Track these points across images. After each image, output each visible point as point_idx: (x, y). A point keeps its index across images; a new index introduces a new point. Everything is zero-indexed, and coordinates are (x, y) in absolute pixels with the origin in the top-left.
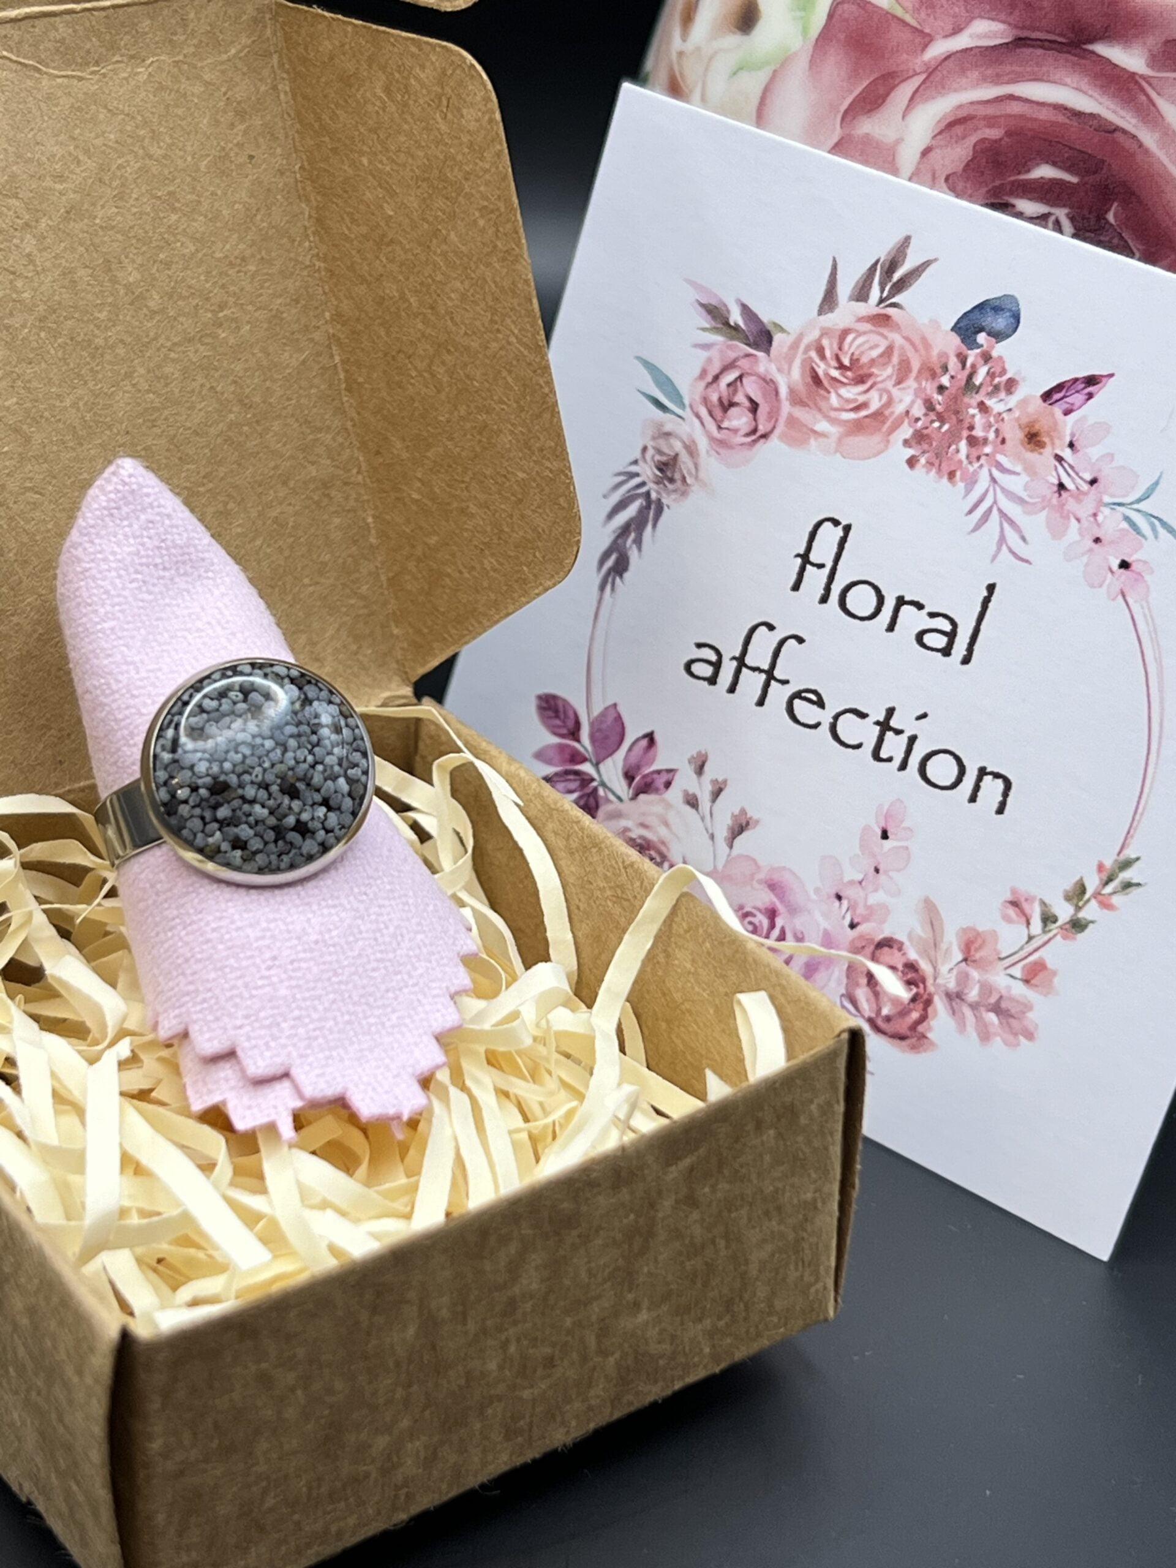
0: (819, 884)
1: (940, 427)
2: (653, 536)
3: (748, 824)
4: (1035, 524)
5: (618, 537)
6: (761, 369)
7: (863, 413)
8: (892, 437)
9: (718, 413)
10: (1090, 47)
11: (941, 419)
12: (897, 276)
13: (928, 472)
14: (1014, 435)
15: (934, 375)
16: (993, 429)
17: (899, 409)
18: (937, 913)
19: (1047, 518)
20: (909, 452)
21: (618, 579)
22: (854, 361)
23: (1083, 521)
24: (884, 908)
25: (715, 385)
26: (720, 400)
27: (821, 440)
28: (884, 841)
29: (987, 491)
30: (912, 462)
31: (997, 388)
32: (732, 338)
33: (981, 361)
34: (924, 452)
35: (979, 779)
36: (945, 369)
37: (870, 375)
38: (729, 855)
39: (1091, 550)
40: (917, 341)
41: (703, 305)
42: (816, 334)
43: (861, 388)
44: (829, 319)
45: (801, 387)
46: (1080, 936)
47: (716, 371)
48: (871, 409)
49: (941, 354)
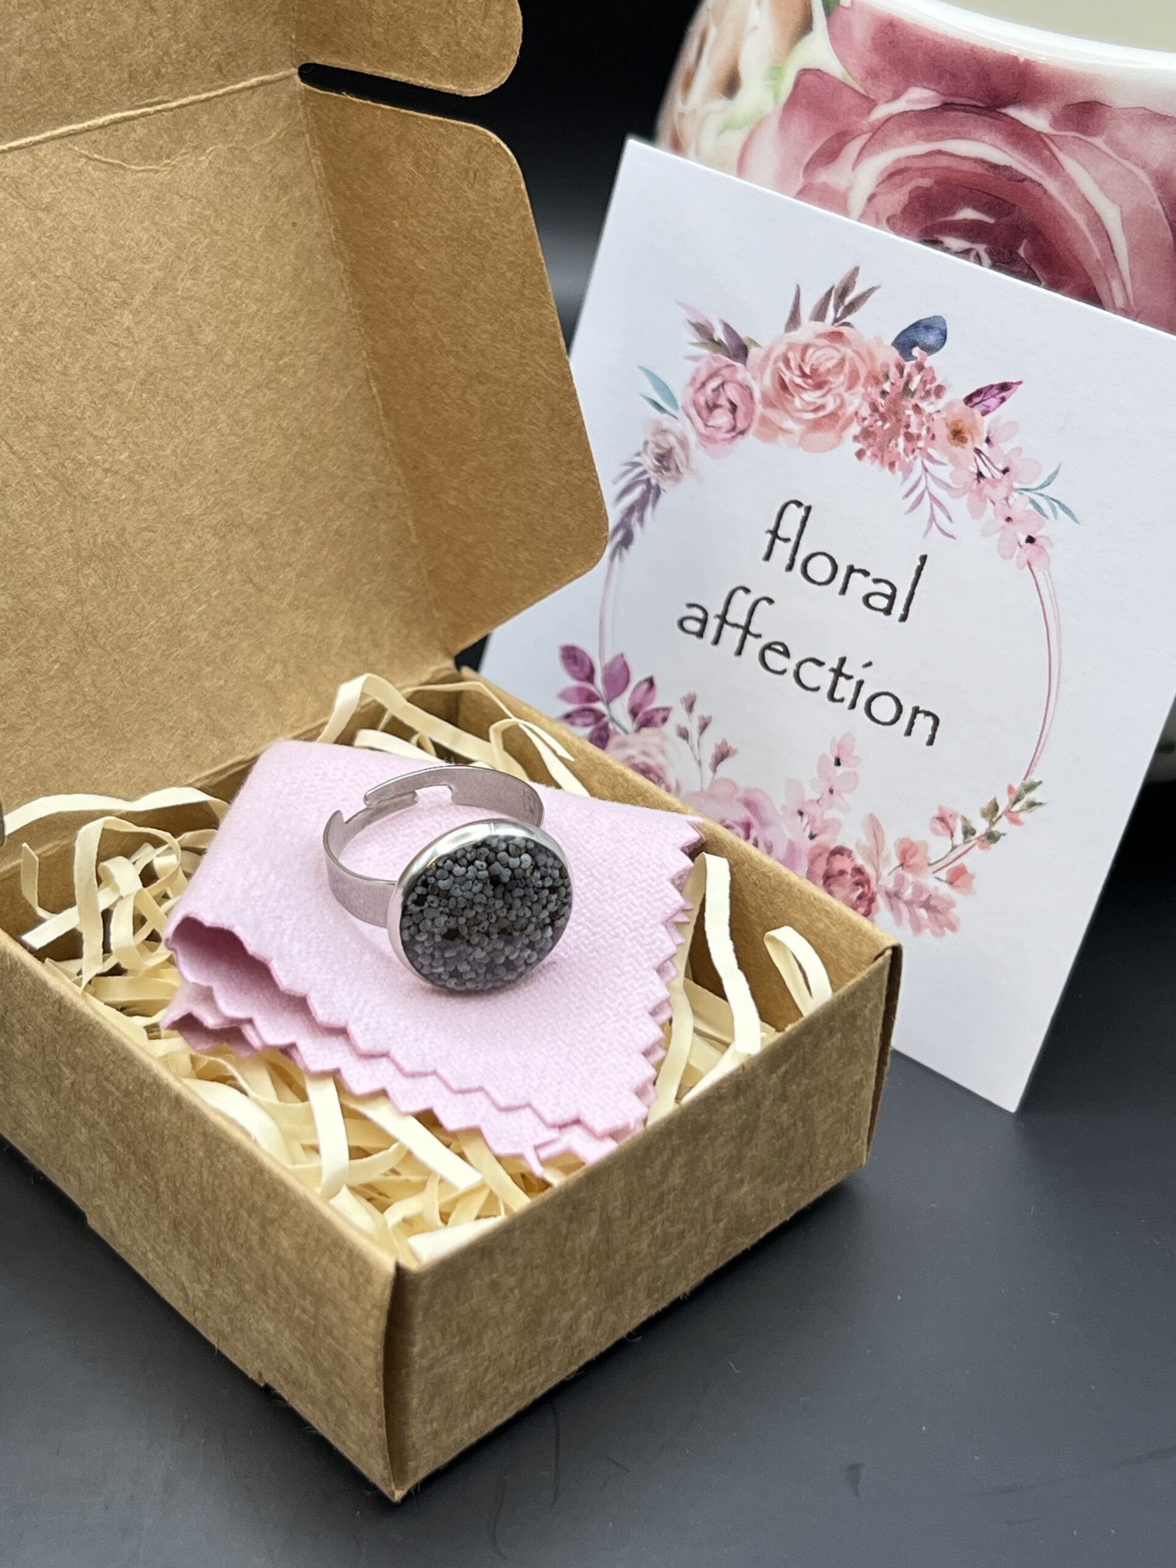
1: (883, 425)
2: (653, 515)
3: (728, 753)
4: (959, 506)
5: (626, 514)
6: (740, 377)
7: (821, 414)
8: (845, 434)
9: (705, 413)
10: (1004, 111)
11: (883, 418)
12: (847, 300)
13: (873, 463)
14: (942, 432)
15: (878, 382)
16: (925, 427)
17: (850, 410)
19: (969, 501)
20: (858, 447)
21: (625, 550)
22: (814, 371)
23: (997, 504)
25: (702, 390)
26: (706, 402)
27: (788, 436)
29: (920, 478)
30: (860, 455)
31: (928, 393)
32: (715, 351)
33: (915, 371)
34: (869, 446)
36: (887, 377)
37: (826, 382)
38: (713, 779)
39: (1003, 529)
40: (863, 352)
41: (693, 324)
42: (783, 348)
43: (819, 393)
44: (793, 336)
45: (771, 392)
47: (703, 380)
48: (827, 411)
49: (883, 365)
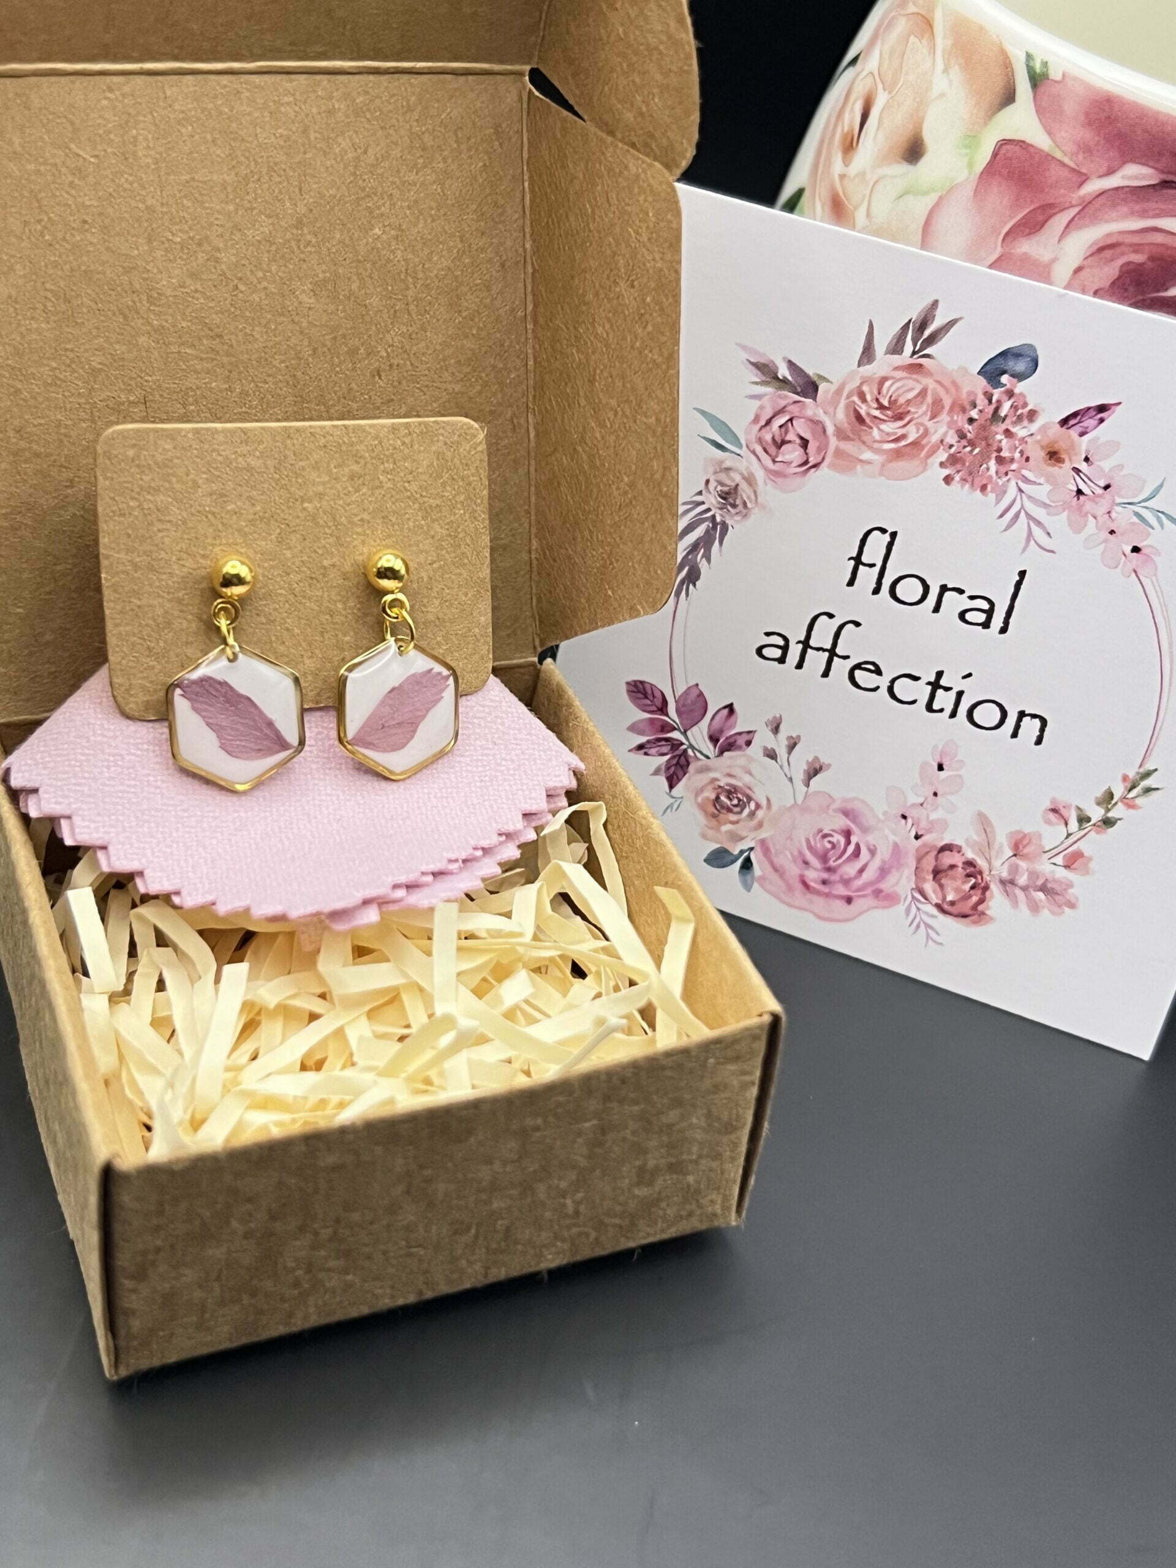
0: (886, 808)
1: (971, 451)
2: (721, 551)
3: (821, 768)
4: (1058, 523)
5: (688, 554)
6: (809, 413)
7: (903, 443)
8: (930, 461)
9: (772, 450)
11: (972, 444)
12: (927, 333)
13: (962, 487)
14: (1037, 454)
15: (964, 410)
16: (1018, 450)
17: (935, 438)
18: (989, 822)
19: (1068, 518)
20: (946, 472)
21: (691, 586)
22: (893, 402)
23: (1100, 518)
24: (944, 824)
25: (768, 428)
26: (773, 438)
27: (867, 467)
28: (941, 773)
29: (1014, 501)
30: (948, 480)
31: (1020, 418)
32: (780, 388)
33: (1005, 398)
34: (958, 472)
35: (1019, 720)
36: (974, 405)
37: (909, 412)
38: (807, 792)
39: (1106, 541)
40: (948, 384)
41: (753, 364)
42: (857, 382)
43: (900, 423)
44: (868, 370)
45: (846, 425)
46: (1110, 830)
47: (768, 417)
48: (910, 440)
49: (970, 393)
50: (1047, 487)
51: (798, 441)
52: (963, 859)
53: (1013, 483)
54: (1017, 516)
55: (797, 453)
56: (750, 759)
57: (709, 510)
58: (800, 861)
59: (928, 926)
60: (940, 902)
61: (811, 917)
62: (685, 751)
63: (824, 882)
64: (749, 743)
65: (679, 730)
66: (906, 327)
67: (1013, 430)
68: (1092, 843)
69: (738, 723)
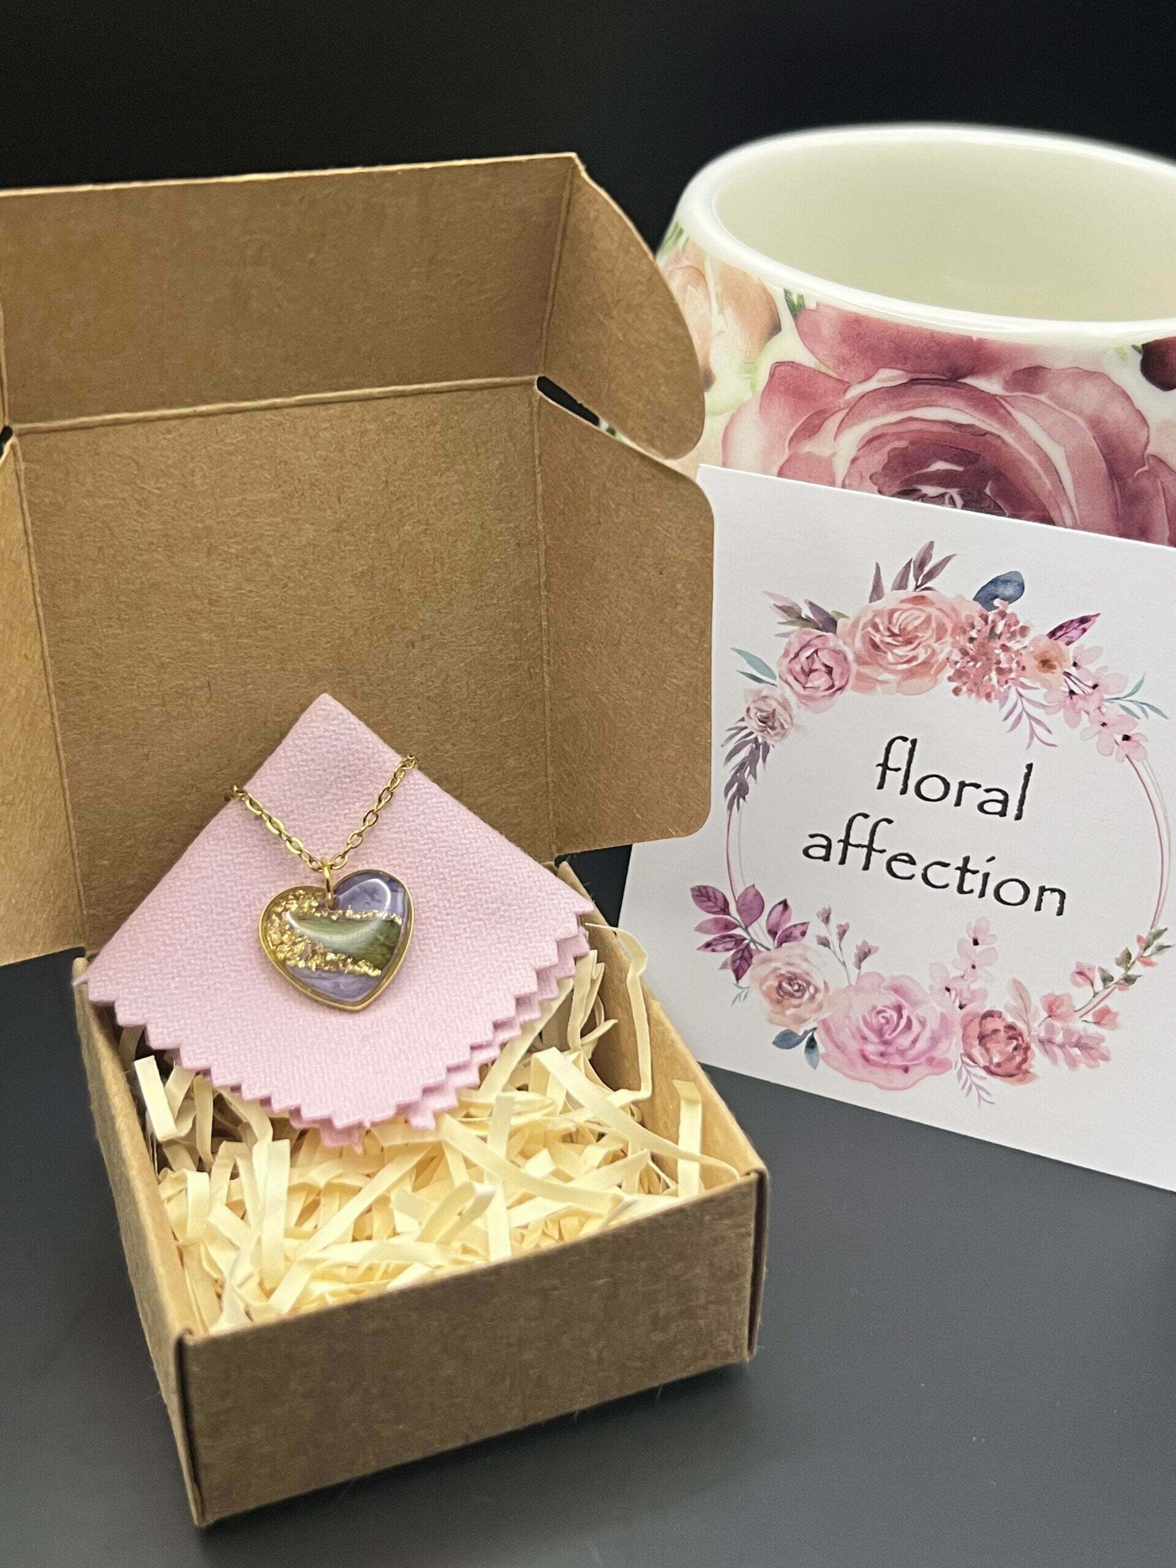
0: (931, 983)
1: (974, 666)
2: (764, 767)
4: (1056, 720)
6: (831, 644)
8: (939, 676)
9: (802, 678)
10: (963, 381)
11: (973, 659)
12: (927, 569)
14: (1031, 663)
16: (1015, 661)
17: (941, 657)
18: (1024, 989)
19: (1065, 716)
20: (954, 685)
21: (741, 800)
22: (902, 630)
23: (1092, 713)
24: (984, 991)
25: (797, 659)
26: (802, 668)
27: (884, 686)
28: (977, 947)
31: (1013, 634)
32: (804, 626)
33: (998, 618)
34: (965, 683)
35: (1041, 894)
36: (973, 627)
37: (917, 637)
38: (859, 973)
39: (1100, 732)
40: (948, 610)
41: (778, 607)
42: (870, 616)
43: (911, 647)
44: (878, 605)
45: (863, 653)
46: (1133, 987)
47: (796, 650)
48: (920, 661)
49: (967, 617)
50: (1044, 691)
51: (824, 669)
52: (1004, 1024)
53: (1013, 689)
54: (1020, 717)
55: (823, 679)
56: (807, 948)
57: (752, 733)
58: (858, 1036)
59: (978, 1087)
60: (988, 1064)
61: (875, 1088)
62: (748, 945)
63: (882, 1055)
64: (803, 934)
65: (741, 927)
66: (909, 564)
67: (1009, 644)
68: (1116, 1000)
69: (793, 918)
